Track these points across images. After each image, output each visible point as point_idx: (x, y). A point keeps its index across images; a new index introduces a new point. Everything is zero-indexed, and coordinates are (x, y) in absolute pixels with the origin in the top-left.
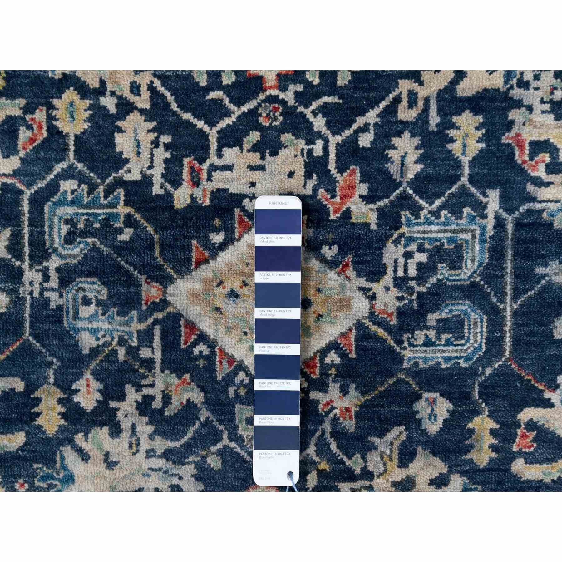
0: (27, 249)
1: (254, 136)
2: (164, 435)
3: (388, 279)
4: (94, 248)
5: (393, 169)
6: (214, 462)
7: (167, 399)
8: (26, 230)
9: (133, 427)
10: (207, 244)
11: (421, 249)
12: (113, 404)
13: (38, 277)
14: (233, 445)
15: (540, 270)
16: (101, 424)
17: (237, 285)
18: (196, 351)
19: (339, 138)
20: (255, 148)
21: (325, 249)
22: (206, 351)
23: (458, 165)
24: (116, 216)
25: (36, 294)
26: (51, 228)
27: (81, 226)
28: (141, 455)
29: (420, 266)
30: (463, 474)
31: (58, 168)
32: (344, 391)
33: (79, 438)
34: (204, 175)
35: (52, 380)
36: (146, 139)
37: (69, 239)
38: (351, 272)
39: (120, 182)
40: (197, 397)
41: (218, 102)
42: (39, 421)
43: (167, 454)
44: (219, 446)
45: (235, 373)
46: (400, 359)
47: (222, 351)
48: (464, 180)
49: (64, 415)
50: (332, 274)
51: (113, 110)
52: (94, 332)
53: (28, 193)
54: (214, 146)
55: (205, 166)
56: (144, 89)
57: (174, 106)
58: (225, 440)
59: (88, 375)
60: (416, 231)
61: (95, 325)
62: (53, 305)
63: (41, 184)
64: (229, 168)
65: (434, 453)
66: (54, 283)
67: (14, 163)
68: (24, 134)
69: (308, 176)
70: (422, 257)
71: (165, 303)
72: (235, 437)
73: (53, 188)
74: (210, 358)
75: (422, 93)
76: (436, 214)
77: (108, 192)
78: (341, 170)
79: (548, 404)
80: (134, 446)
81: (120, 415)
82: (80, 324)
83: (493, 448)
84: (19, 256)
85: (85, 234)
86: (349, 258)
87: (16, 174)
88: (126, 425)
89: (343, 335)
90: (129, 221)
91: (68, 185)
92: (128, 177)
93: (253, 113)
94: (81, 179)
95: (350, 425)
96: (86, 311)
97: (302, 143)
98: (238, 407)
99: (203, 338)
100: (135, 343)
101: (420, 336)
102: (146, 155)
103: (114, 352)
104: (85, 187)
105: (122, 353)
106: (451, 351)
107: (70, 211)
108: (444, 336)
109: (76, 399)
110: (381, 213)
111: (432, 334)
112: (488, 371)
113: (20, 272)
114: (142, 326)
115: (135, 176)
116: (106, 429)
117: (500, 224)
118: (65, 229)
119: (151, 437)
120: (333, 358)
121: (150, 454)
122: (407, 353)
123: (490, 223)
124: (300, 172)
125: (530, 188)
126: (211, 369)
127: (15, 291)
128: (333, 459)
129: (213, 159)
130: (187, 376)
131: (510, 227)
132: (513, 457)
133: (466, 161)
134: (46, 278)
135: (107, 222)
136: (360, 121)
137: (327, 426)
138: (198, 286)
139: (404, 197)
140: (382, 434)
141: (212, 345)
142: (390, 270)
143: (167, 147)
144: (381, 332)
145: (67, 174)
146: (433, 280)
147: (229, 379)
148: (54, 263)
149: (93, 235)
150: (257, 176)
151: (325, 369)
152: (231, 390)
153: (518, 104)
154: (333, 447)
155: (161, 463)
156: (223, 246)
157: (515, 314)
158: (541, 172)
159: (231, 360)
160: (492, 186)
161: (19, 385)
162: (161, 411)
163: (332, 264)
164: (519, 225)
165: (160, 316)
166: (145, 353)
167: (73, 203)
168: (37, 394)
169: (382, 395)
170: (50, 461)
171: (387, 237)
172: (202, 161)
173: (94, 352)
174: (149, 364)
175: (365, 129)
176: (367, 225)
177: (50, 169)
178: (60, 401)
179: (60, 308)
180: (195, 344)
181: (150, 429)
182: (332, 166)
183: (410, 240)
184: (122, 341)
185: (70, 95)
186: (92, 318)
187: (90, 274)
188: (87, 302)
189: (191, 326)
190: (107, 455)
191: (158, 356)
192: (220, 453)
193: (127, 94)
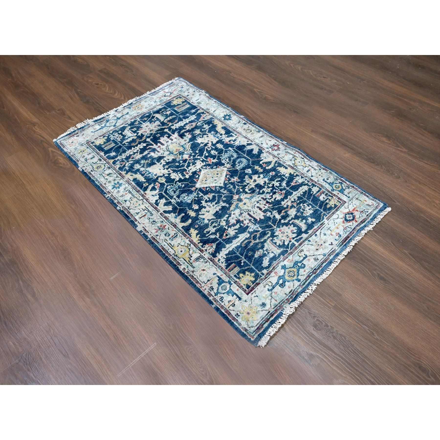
0: (169, 198)
1: (191, 164)
2: (214, 201)
3: (226, 164)
4: (180, 191)
5: (214, 154)
6: (224, 199)
7: (209, 198)
8: (167, 196)
9: (207, 205)
10: (196, 178)
11: (226, 159)
12: (201, 205)
13: (174, 200)
14: (225, 195)
15: (244, 150)
16: (202, 209)
17: (205, 179)
18: (207, 189)
19: (203, 157)
20: (193, 165)
21: (214, 167)
22: (209, 188)
23: (222, 149)
24: (180, 185)
25: (175, 202)
26: (170, 193)
27: (175, 190)
28: (212, 207)
29: (228, 160)
30: (261, 174)
31: (165, 186)
32: (234, 178)
33: (200, 213)
34: (188, 172)
35: (188, 210)
36: (176, 175)
37: (175, 192)
38: (220, 167)
39: (176, 182)
40: (213, 194)
41: (182, 165)
42: (191, 216)
43: (216, 204)
44: (223, 196)
45: (216, 188)
46: (237, 170)
47: (211, 187)
48: (224, 149)
49: (195, 212)
50: (218, 169)
51: (168, 175)
52: (189, 199)
53: (163, 192)
54: (187, 169)
55: (187, 171)
56: (170, 171)
57: (176, 169)
58: (223, 195)
59: (193, 205)
60: (224, 158)
61: (188, 199)
62: (179, 201)
63: (164, 190)
64: (191, 169)
65: (254, 175)
66: (177, 199)
67: (158, 191)
68: (156, 187)
69: (203, 162)
70: (228, 159)
71: (197, 189)
72: (224, 194)
73: (167, 189)
74: (210, 189)
75: (209, 146)
76: (224, 154)
77: (176, 184)
78: (207, 159)
79: (262, 160)
80: (210, 207)
81: (204, 205)
82: (186, 200)
83: (261, 169)
84: (169, 200)
85: (176, 190)
86: (218, 166)
87: (159, 192)
88: (206, 206)
89: (227, 173)
90: (182, 184)
91: (168, 188)
92: (177, 180)
93: (189, 162)
94: (170, 185)
95: (239, 180)
96: (185, 198)
97: (199, 160)
98: (220, 191)
99: (207, 187)
100: (197, 196)
101: (237, 166)
102: (177, 176)
103: (195, 199)
104: (172, 186)
105: (196, 198)
106: (243, 164)
107: (172, 190)
108: (240, 163)
109: (194, 209)
110: (217, 159)
111: (238, 164)
112: (251, 163)
113: (170, 202)
114: (196, 193)
115: (178, 179)
116: (203, 209)
117: (234, 150)
118: (173, 192)
119: (211, 204)
120: (228, 176)
121: (213, 206)
122: (238, 168)
123: (233, 151)
124: (202, 163)
125: (233, 145)
126: (212, 190)
127: (172, 204)
128: (241, 186)
129: (188, 170)
130: (209, 193)
131: (235, 149)
132: (265, 168)
133: (222, 148)
134: (175, 199)
135: (179, 187)
136: (204, 154)
137: (236, 183)
138: (200, 183)
139: (218, 156)
140: (245, 178)
141: (209, 187)
142: (225, 163)
143: (180, 173)
144: (231, 169)
145: (167, 186)
146: (232, 160)
147: (216, 189)
148: (175, 197)
149: (178, 189)
150: (196, 167)
151: (228, 178)
152: (218, 190)
153: (223, 139)
154: (239, 184)
155: (216, 205)
156: (199, 177)
157: (247, 155)
158: (233, 143)
159: (214, 187)
160: (229, 147)
161: (184, 214)
162: (210, 200)
163: (217, 168)
164: (236, 148)
165: (198, 190)
166: (200, 196)
167: (171, 189)
168: (187, 213)
169: (239, 175)
170: (198, 219)
171: (221, 161)
172: (186, 171)
173: (192, 201)
174: (202, 196)
175: (206, 154)
176: (216, 162)
177: (164, 187)
178: (192, 211)
179: (181, 201)
180: (206, 189)
181: (210, 203)
182: (205, 159)
183: (224, 159)
184: (195, 197)
185: (159, 178)
186: (187, 198)
187: (182, 194)
188: (184, 197)
189: (204, 188)
190: (207, 211)
191: (202, 195)
192: (224, 197)
193: (168, 173)
